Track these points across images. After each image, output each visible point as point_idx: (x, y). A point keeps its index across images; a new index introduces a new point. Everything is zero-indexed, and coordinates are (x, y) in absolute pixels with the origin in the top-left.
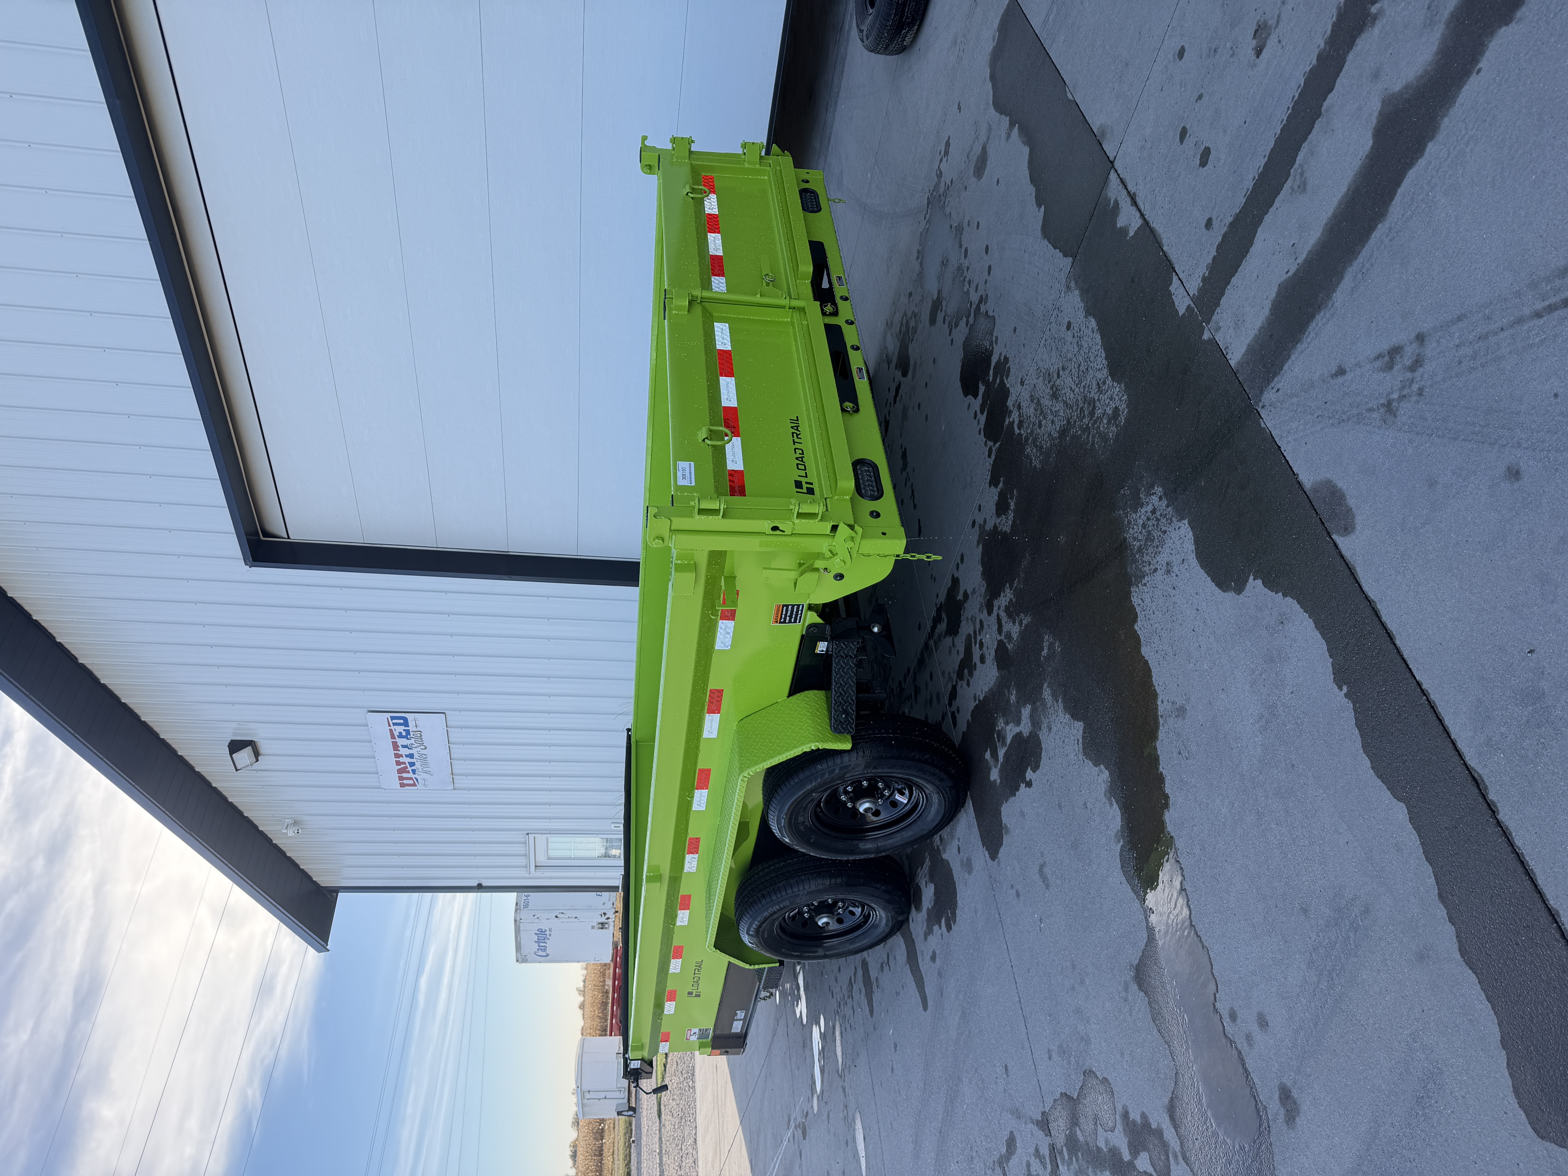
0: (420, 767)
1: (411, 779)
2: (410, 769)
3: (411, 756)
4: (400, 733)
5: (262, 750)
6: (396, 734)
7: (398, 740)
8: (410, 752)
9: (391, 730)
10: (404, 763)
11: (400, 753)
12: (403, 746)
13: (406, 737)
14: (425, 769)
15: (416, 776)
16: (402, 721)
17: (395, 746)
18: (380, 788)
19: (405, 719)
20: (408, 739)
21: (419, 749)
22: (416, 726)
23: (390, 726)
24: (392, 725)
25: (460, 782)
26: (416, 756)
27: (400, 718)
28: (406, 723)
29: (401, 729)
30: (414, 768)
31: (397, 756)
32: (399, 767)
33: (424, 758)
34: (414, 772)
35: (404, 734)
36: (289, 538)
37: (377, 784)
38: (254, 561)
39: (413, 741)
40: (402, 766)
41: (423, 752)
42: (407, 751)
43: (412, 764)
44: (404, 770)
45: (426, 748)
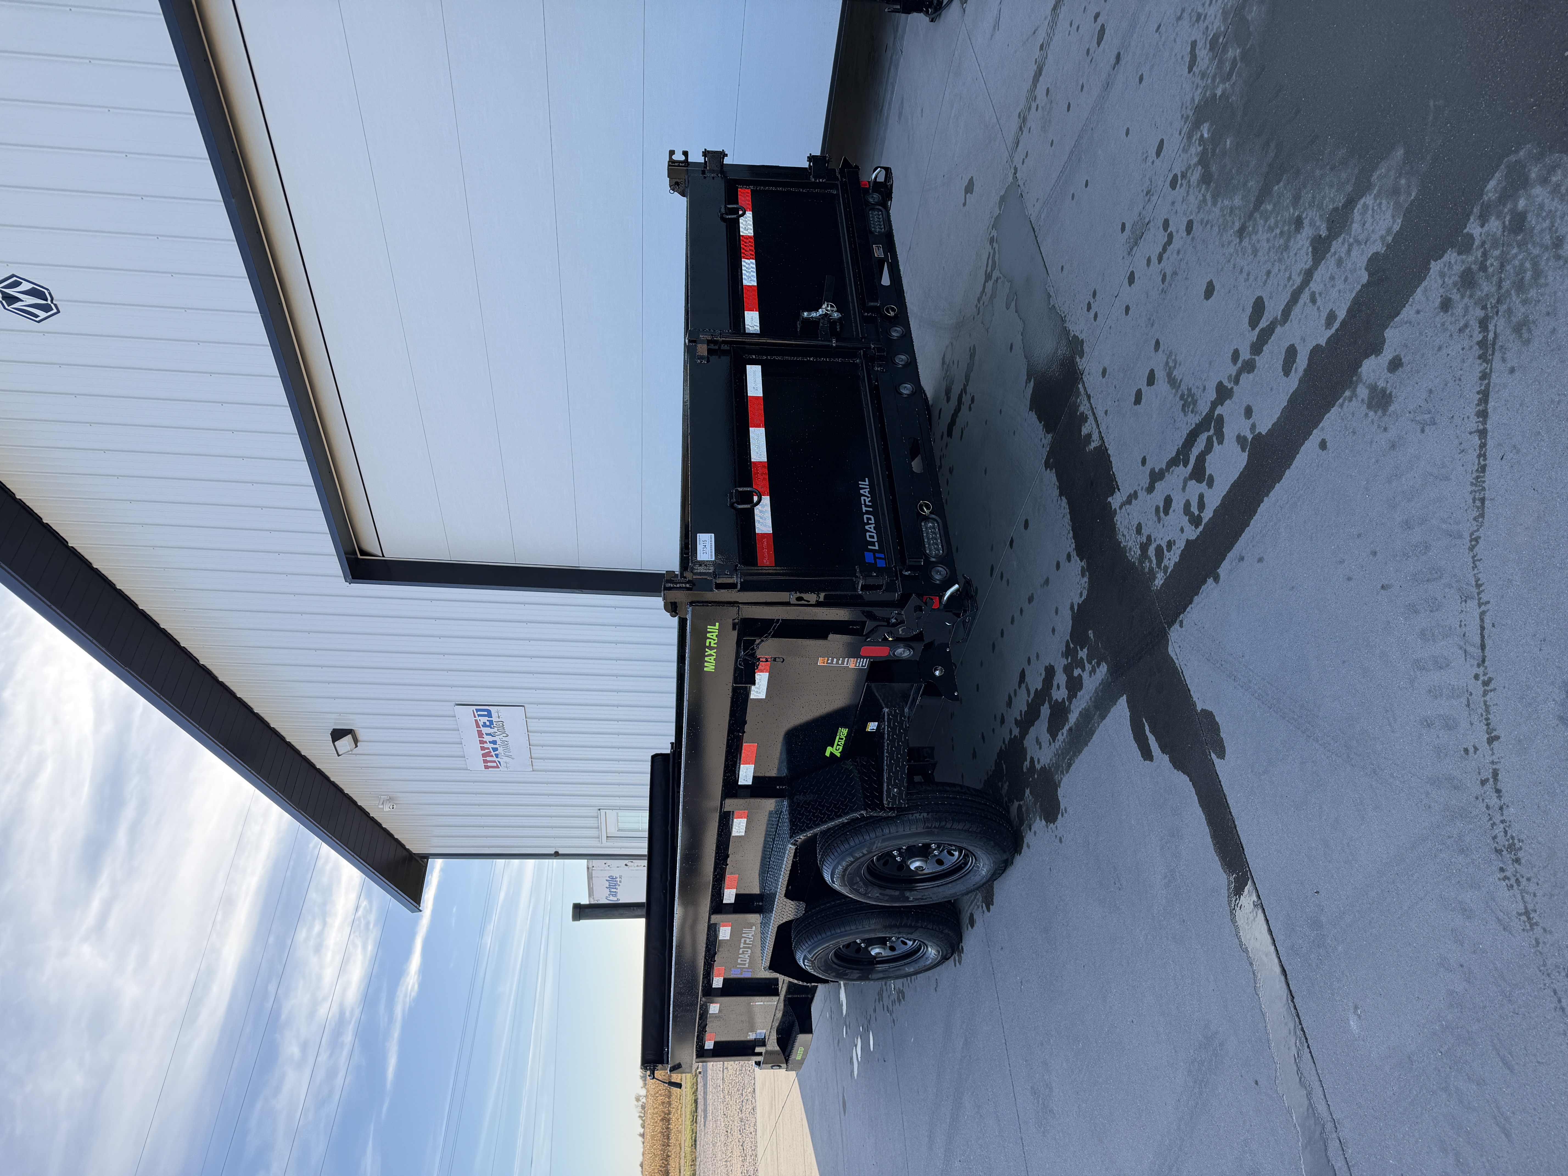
0: (502, 752)
1: (495, 762)
2: (493, 753)
3: (494, 742)
4: (485, 723)
5: (360, 738)
6: (481, 723)
7: (482, 728)
8: (494, 739)
9: (476, 721)
10: (488, 748)
11: (484, 740)
12: (487, 734)
13: (490, 726)
14: (507, 754)
15: (499, 759)
16: (486, 713)
17: (480, 734)
18: (467, 769)
19: (489, 712)
20: (491, 728)
21: (501, 737)
22: (499, 717)
23: (475, 717)
24: (477, 716)
25: (538, 764)
26: (499, 742)
27: (484, 710)
28: (489, 715)
29: (485, 719)
30: (496, 753)
31: (482, 742)
32: (484, 752)
33: (505, 744)
34: (497, 756)
35: (488, 723)
36: (383, 556)
37: (464, 766)
38: (353, 578)
39: (495, 730)
40: (487, 751)
41: (504, 739)
42: (491, 739)
43: (495, 749)
44: (488, 754)
45: (507, 736)
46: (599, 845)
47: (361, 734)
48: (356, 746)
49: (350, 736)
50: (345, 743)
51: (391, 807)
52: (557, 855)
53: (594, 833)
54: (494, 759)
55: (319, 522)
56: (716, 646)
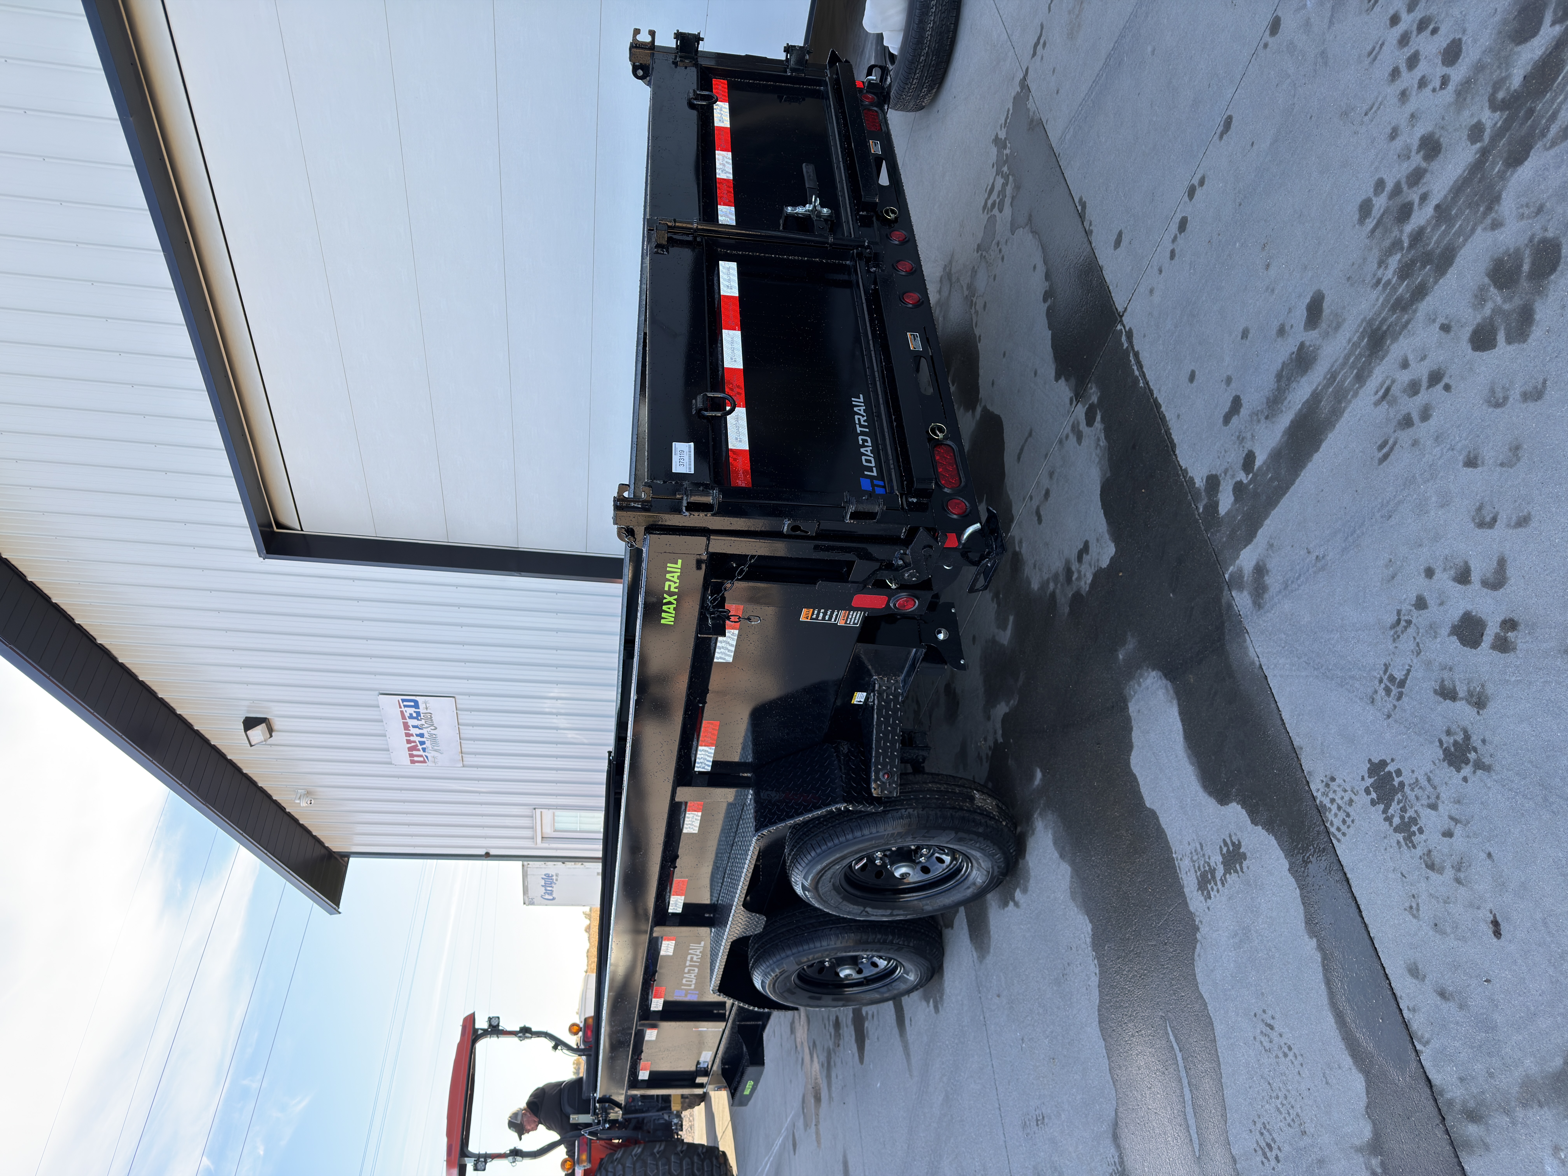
0: (430, 746)
1: (421, 756)
2: (420, 747)
3: (422, 736)
4: (411, 714)
5: (276, 727)
6: (407, 715)
7: (408, 720)
8: (421, 731)
9: (402, 712)
10: (415, 742)
11: (410, 732)
12: (414, 727)
13: (416, 718)
14: (435, 748)
15: (426, 754)
16: (413, 704)
17: (406, 726)
18: (391, 764)
19: (416, 702)
20: (418, 720)
21: (429, 729)
22: (427, 709)
23: (400, 707)
24: (402, 707)
25: (469, 759)
26: (426, 735)
27: (411, 701)
28: (416, 705)
29: (411, 710)
30: (424, 746)
31: (408, 735)
32: (409, 745)
33: (433, 738)
34: (424, 750)
35: (415, 715)
36: (302, 530)
37: (388, 760)
38: (267, 553)
39: (423, 722)
40: (413, 744)
41: (433, 732)
42: (418, 731)
43: (422, 743)
44: (414, 748)
45: (436, 729)
46: (533, 846)
47: (277, 724)
48: (271, 736)
49: (264, 725)
50: (258, 733)
51: (309, 802)
52: (487, 856)
53: (528, 833)
54: (421, 753)
55: (231, 489)
56: (676, 590)
